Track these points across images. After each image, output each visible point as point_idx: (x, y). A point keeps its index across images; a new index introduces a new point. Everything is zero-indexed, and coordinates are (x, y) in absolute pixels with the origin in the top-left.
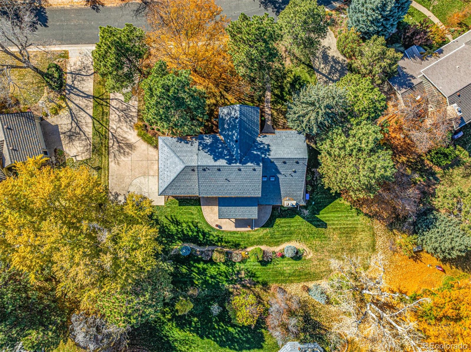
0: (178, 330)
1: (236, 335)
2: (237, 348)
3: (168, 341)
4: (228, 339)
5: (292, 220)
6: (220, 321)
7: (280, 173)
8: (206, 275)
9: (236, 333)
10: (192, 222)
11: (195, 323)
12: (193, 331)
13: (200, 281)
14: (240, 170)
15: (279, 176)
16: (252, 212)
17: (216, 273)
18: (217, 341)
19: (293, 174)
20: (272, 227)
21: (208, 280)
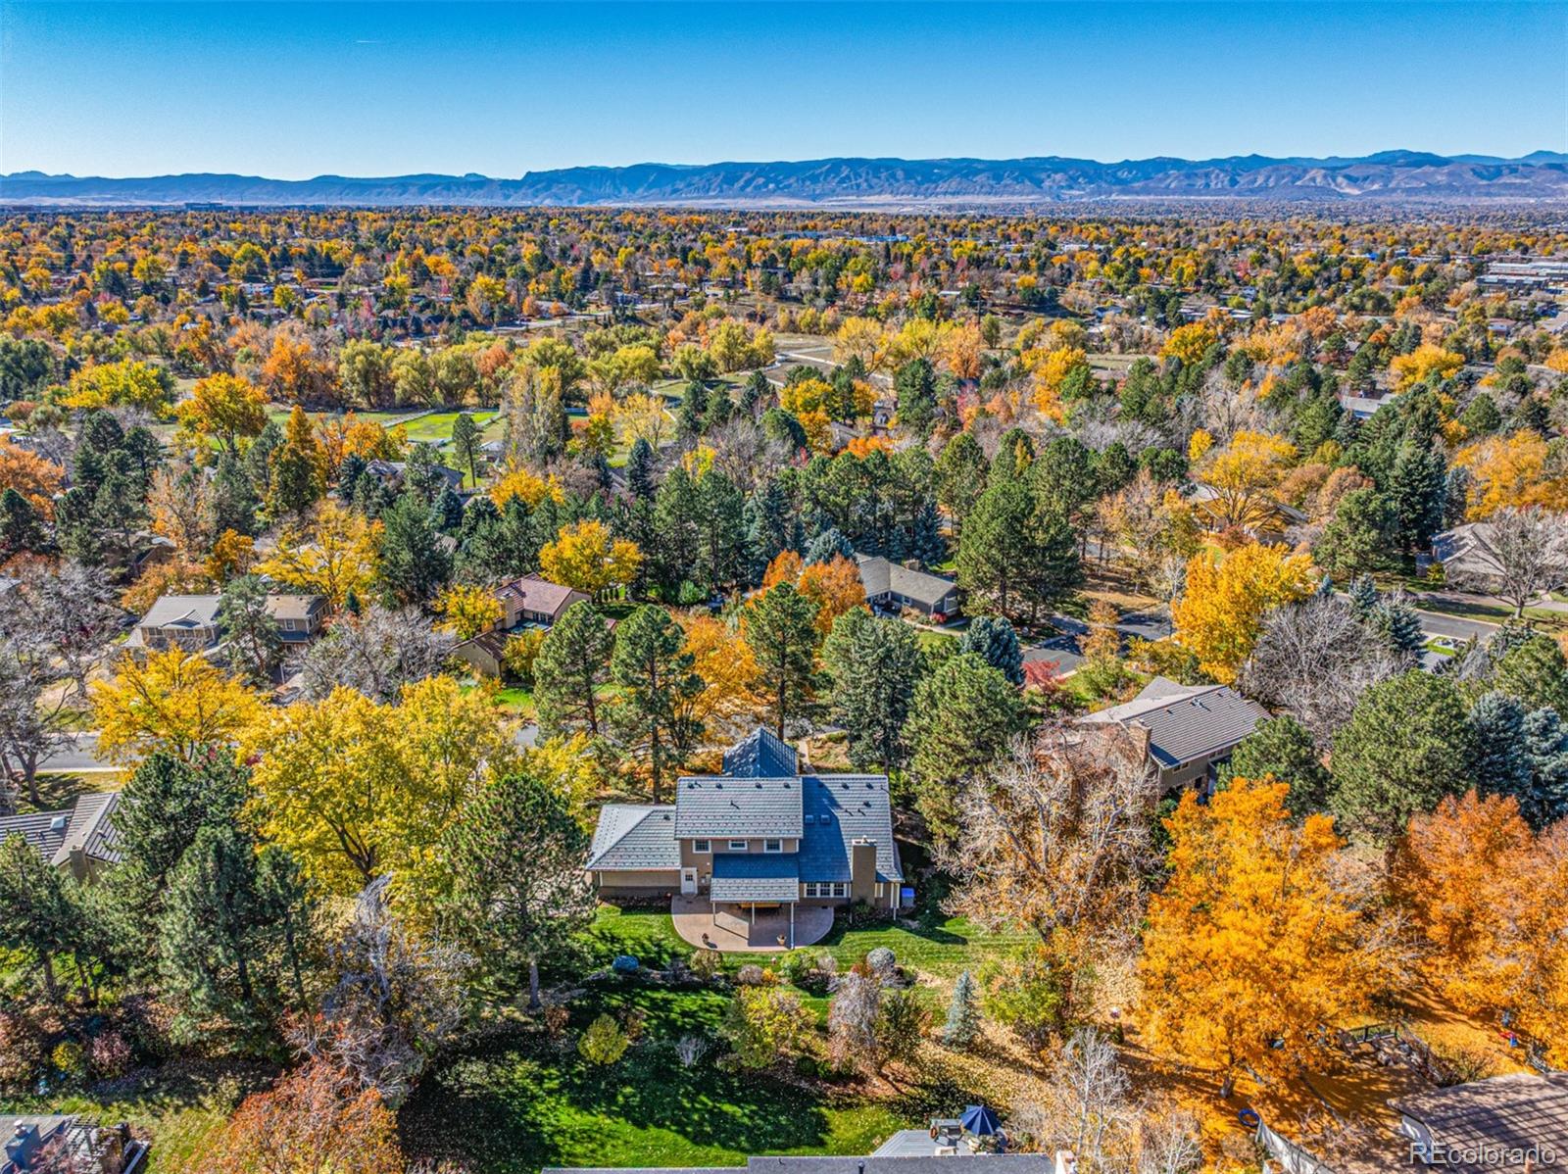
0: (572, 1111)
1: (746, 1120)
2: (745, 1144)
3: (538, 1135)
4: (717, 1129)
5: (883, 934)
6: (698, 1093)
7: (839, 807)
8: (671, 1011)
9: (744, 1115)
10: (650, 939)
11: (626, 1097)
12: (618, 1115)
13: (654, 1022)
14: (759, 786)
15: (838, 813)
16: (787, 889)
17: (695, 1008)
18: (686, 1135)
19: (866, 810)
20: (837, 944)
21: (675, 1021)
